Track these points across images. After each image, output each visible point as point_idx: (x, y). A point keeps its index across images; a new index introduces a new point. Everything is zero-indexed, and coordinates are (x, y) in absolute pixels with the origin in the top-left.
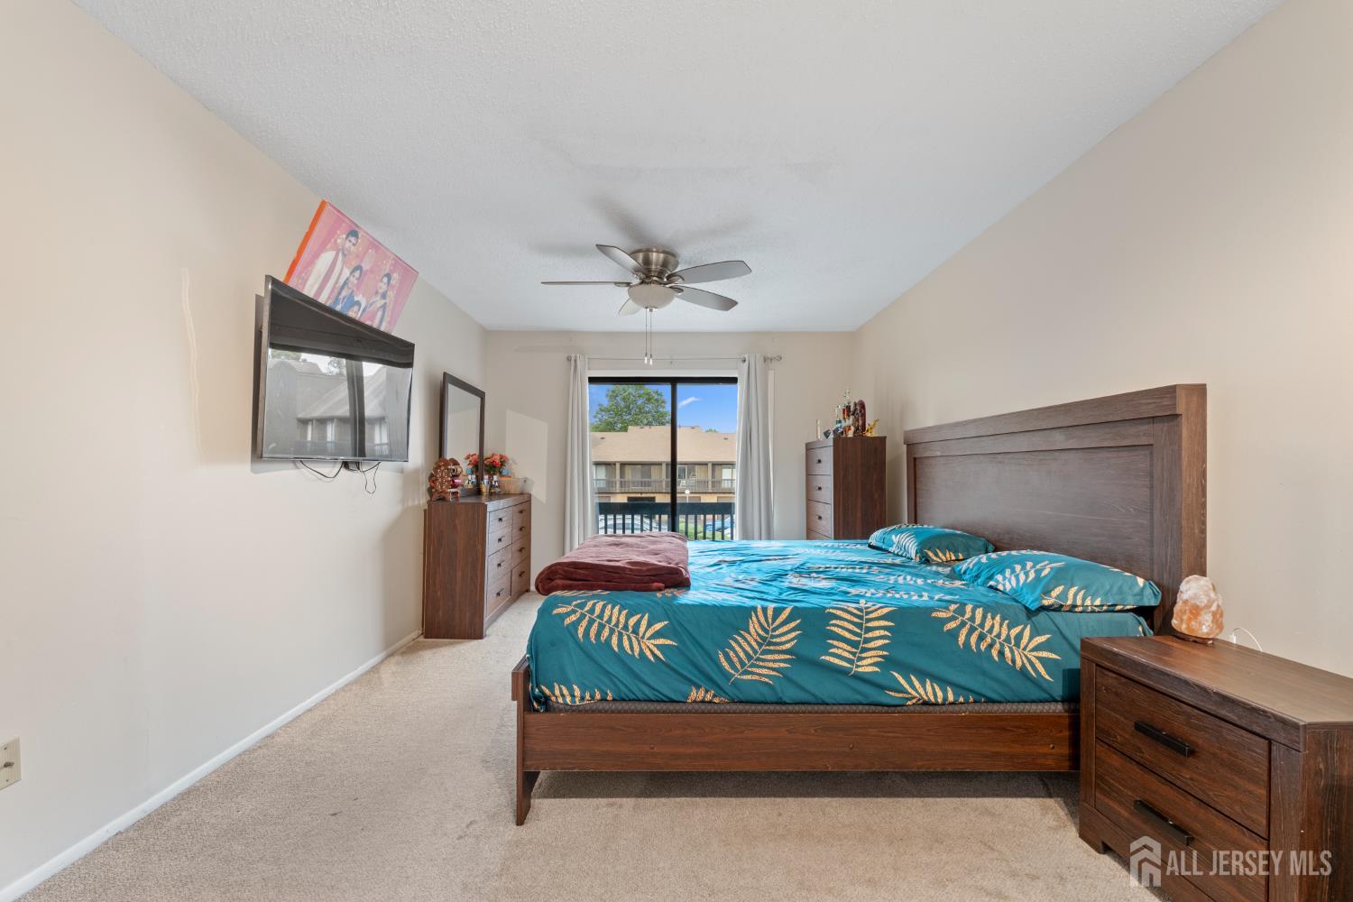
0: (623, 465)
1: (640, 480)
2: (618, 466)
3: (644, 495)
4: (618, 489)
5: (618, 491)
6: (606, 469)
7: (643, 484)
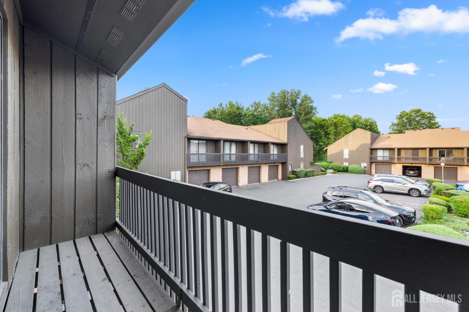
0: (399, 150)
1: (412, 157)
2: (396, 150)
3: (413, 165)
4: (396, 161)
5: (396, 162)
6: (389, 151)
7: (414, 159)
